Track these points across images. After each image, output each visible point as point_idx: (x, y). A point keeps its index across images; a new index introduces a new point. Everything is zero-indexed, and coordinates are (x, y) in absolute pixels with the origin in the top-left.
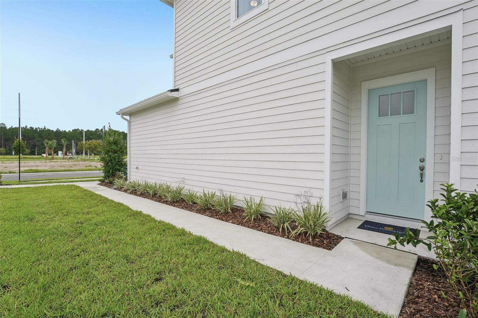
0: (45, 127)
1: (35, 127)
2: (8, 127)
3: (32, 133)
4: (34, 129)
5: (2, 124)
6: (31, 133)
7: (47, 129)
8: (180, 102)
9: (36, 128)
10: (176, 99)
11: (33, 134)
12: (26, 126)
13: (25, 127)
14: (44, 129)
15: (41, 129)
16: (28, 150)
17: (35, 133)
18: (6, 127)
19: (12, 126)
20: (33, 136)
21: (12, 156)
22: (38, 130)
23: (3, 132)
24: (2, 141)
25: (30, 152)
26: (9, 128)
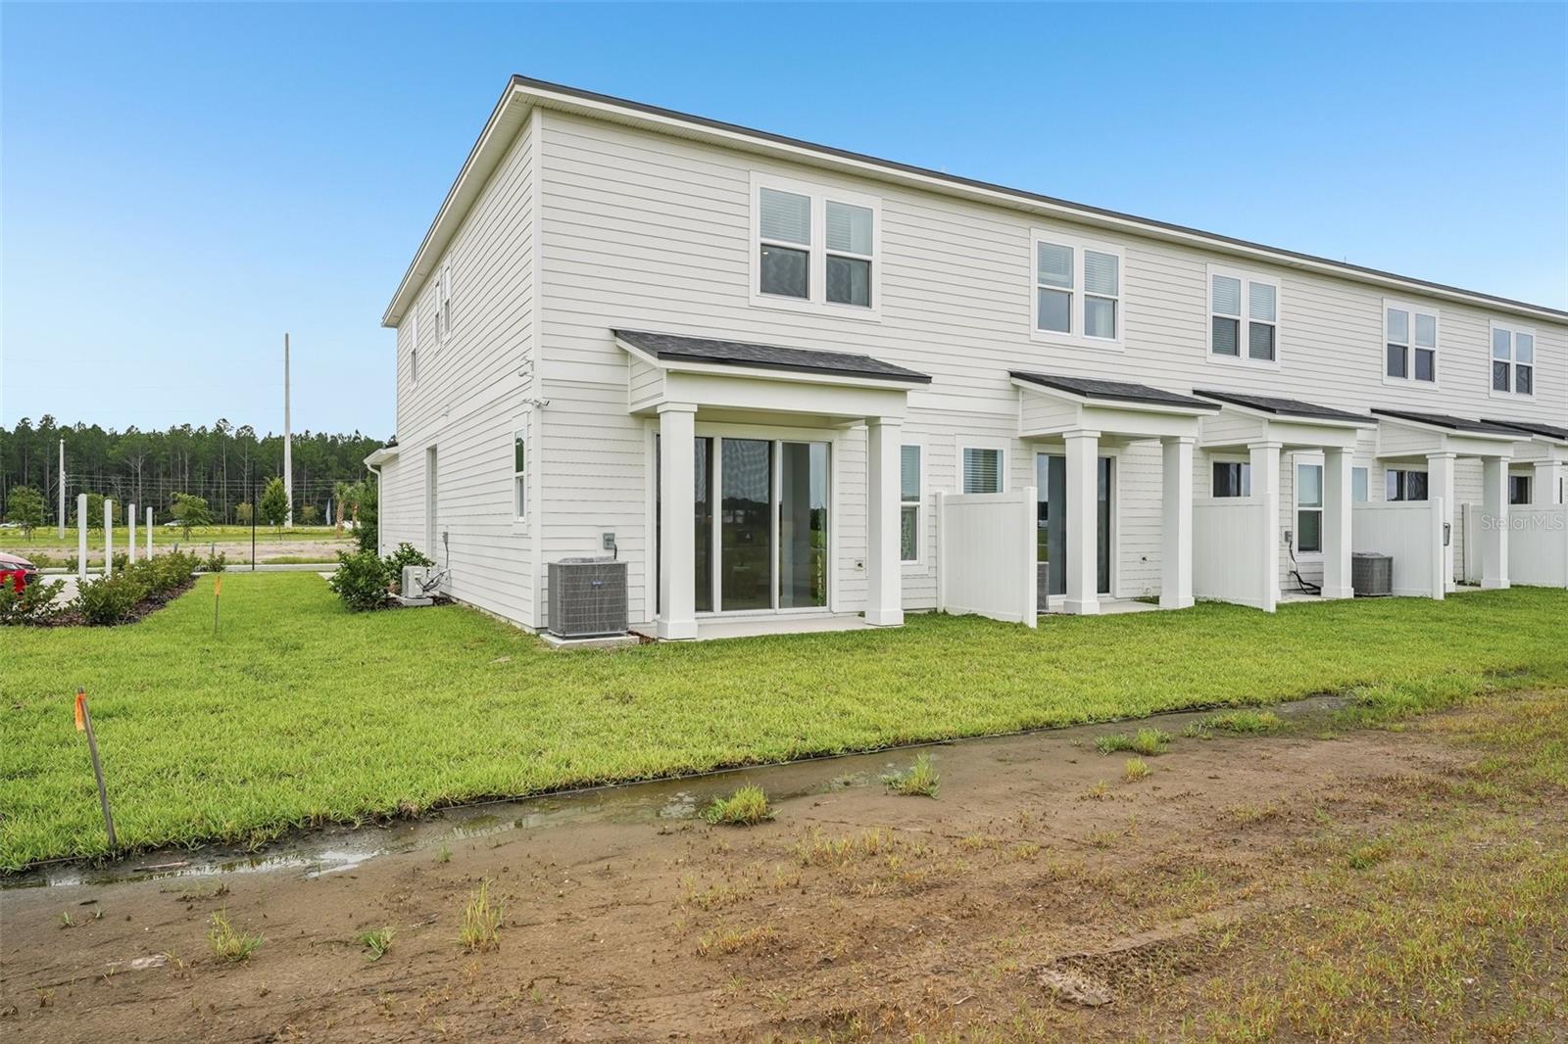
0: (357, 432)
1: (331, 432)
2: (260, 439)
3: (321, 454)
4: (329, 440)
5: (245, 427)
6: (319, 452)
7: (363, 439)
8: (401, 459)
9: (332, 437)
10: (396, 456)
11: (325, 458)
12: (307, 432)
13: (304, 434)
14: (356, 438)
15: (346, 440)
16: (311, 508)
17: (331, 454)
18: (255, 437)
19: (270, 433)
20: (325, 462)
21: (269, 528)
22: (340, 441)
23: (249, 453)
24: (245, 481)
25: (316, 515)
26: (263, 441)
